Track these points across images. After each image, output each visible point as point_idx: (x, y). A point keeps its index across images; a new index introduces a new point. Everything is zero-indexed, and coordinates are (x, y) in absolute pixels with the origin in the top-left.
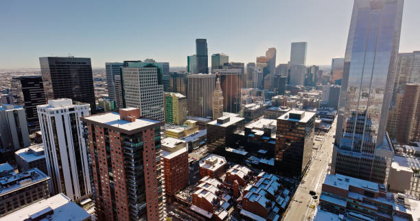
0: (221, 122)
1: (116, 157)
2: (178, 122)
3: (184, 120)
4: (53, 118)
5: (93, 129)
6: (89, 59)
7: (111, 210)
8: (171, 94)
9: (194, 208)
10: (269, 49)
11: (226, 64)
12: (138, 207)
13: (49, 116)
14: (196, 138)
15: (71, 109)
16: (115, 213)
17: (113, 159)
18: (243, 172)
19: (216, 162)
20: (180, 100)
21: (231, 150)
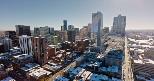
0: (66, 42)
1: (38, 44)
2: (55, 44)
3: (57, 43)
4: (23, 39)
5: (33, 39)
6: (30, 26)
7: (36, 56)
8: (53, 36)
9: (56, 60)
10: (89, 24)
11: (73, 28)
12: (42, 54)
13: (22, 38)
14: (60, 47)
15: (27, 37)
16: (37, 56)
17: (37, 45)
18: (69, 53)
19: (63, 51)
20: (56, 37)
21: (68, 50)
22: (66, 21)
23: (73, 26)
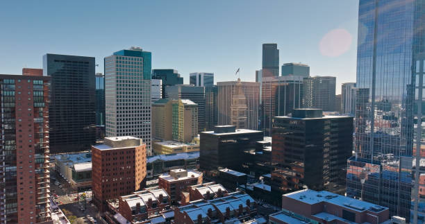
9: (118, 215)
18: (211, 189)
19: (185, 174)
20: (187, 107)
21: (226, 170)
22: (275, 45)
23: (307, 69)
